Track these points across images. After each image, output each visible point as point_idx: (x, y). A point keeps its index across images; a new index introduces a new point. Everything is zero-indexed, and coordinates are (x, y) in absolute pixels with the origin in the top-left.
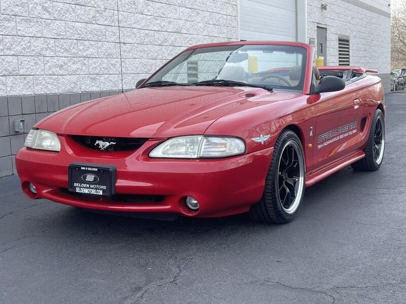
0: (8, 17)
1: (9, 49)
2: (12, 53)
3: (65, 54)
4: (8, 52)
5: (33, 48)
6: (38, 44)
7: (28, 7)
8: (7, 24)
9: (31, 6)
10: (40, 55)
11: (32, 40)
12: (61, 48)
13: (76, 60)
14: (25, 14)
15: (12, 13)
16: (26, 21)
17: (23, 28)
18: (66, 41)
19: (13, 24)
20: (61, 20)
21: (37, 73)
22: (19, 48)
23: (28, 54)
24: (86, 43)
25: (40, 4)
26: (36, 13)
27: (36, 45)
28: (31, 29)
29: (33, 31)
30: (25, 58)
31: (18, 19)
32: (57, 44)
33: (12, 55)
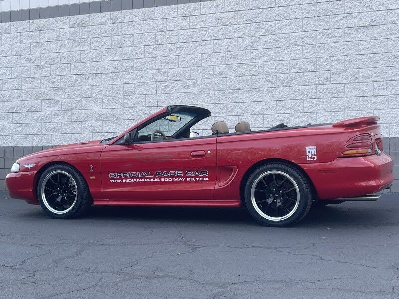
0: (232, 91)
1: (231, 111)
2: (234, 113)
3: (287, 111)
4: (230, 114)
5: (252, 109)
6: (259, 106)
7: (251, 82)
8: (230, 96)
10: (260, 113)
11: (253, 104)
12: (284, 107)
13: (301, 115)
14: (247, 87)
15: (235, 88)
16: (248, 91)
17: (244, 97)
18: (289, 101)
19: (236, 95)
20: (286, 86)
21: (256, 126)
22: (240, 110)
23: (248, 114)
24: (315, 101)
25: (263, 78)
26: (259, 85)
27: (256, 107)
28: (253, 97)
30: (245, 117)
31: (241, 91)
32: (278, 104)
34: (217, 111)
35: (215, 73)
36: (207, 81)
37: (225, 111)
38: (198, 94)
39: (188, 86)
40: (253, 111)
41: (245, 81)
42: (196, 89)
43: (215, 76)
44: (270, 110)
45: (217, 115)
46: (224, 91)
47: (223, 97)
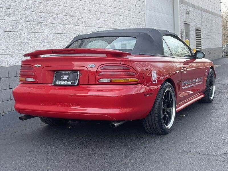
1: (38, 39)
3: (64, 42)
5: (49, 39)
6: (51, 37)
7: (46, 18)
8: (36, 27)
9: (48, 17)
14: (45, 22)
16: (45, 25)
19: (39, 27)
22: (42, 39)
23: (47, 42)
27: (50, 37)
29: (48, 30)
31: (42, 24)
32: (60, 36)
33: (39, 43)
34: (30, 39)
35: (27, 7)
36: (22, 12)
37: (34, 39)
38: (17, 23)
39: (10, 14)
40: (49, 40)
41: (44, 17)
42: (15, 17)
43: (26, 8)
44: (56, 40)
45: (30, 42)
46: (32, 23)
47: (32, 27)
